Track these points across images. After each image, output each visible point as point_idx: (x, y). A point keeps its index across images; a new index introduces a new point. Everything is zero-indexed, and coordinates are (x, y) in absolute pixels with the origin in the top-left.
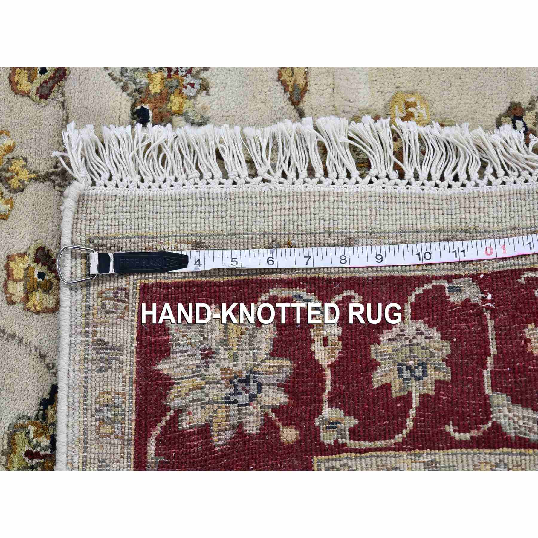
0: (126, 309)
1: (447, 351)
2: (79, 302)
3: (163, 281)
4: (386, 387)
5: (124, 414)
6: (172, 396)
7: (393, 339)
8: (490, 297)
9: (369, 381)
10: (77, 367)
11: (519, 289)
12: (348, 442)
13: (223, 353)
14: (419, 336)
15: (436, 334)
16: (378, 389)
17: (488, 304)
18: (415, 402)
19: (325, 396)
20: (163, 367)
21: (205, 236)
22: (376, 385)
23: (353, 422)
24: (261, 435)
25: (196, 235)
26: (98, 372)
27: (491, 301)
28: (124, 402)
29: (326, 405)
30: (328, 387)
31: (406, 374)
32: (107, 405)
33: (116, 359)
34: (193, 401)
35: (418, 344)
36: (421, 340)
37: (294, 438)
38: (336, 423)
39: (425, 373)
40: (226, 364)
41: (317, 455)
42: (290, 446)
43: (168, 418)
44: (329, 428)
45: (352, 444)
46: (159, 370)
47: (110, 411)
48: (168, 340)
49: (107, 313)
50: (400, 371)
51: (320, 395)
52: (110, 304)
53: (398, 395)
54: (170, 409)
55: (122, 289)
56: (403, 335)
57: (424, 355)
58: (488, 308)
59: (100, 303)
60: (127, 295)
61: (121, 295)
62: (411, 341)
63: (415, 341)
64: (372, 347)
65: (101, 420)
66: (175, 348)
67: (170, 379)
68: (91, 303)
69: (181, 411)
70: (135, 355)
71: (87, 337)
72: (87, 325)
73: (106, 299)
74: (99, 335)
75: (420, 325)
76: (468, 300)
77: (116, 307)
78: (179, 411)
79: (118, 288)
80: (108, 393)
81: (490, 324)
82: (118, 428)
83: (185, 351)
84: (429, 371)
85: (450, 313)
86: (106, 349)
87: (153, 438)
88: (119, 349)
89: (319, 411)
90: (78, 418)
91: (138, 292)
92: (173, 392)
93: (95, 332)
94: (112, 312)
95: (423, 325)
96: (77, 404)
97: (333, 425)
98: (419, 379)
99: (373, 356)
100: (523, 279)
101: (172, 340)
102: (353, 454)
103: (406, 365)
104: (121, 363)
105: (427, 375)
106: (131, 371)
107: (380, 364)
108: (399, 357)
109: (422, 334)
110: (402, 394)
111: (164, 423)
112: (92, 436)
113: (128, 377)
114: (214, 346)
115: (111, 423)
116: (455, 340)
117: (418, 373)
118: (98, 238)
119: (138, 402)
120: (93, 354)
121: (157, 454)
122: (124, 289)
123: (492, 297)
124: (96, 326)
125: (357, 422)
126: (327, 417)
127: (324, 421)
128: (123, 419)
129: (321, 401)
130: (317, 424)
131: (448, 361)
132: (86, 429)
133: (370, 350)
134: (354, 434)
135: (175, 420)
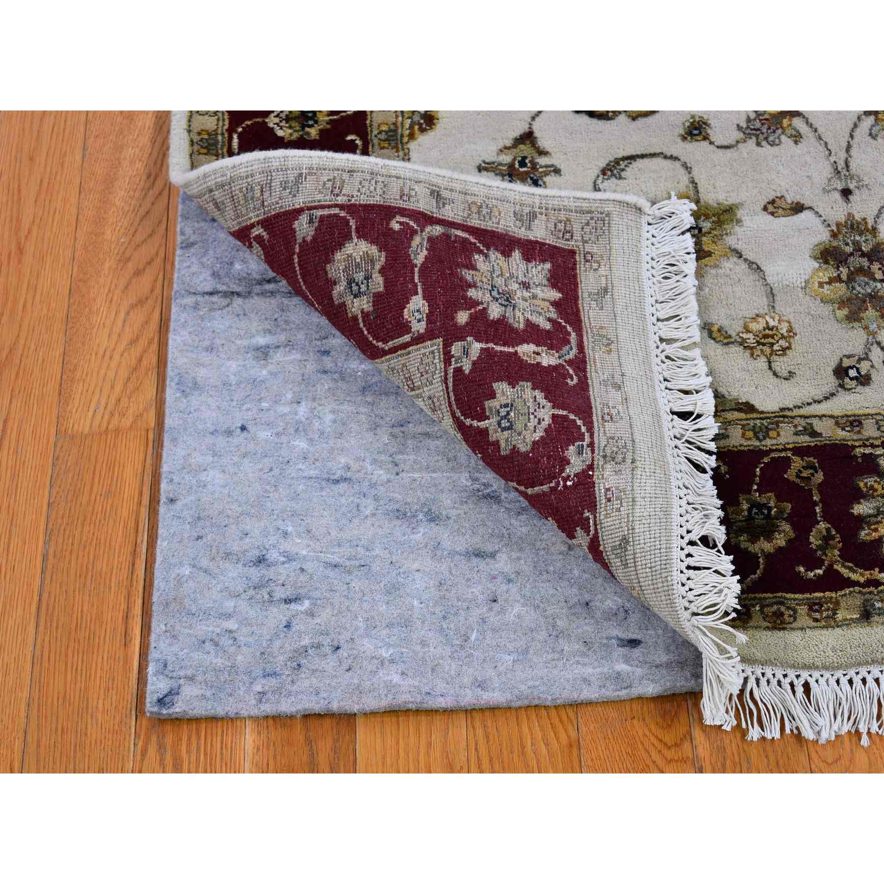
0: (559, 238)
1: (523, 448)
2: (564, 204)
3: (578, 266)
4: (492, 395)
5: (484, 221)
6: (496, 253)
7: (535, 401)
8: (569, 483)
9: (499, 379)
10: (517, 197)
11: (578, 511)
12: (453, 367)
13: (527, 294)
14: (536, 420)
15: (537, 436)
16: (492, 387)
17: (561, 483)
18: (482, 424)
19: (491, 345)
20: (517, 255)
21: (612, 295)
22: (495, 385)
23: (467, 369)
24: (465, 297)
25: (612, 289)
26: (514, 212)
27: (565, 486)
28: (493, 223)
29: (484, 346)
30: (498, 348)
31: (503, 412)
32: (491, 212)
33: (523, 225)
34: (493, 266)
35: (529, 419)
36: (533, 422)
37: (459, 321)
38: (467, 354)
39: (503, 429)
40: (519, 294)
41: (443, 341)
42: (453, 318)
43: (482, 248)
44: (464, 348)
45: (451, 371)
46: (515, 251)
47: (487, 213)
48: (535, 260)
49: (555, 224)
50: (506, 406)
51: (492, 341)
52: (561, 226)
53: (486, 406)
54: (487, 250)
55: (572, 236)
56: (539, 408)
57: (519, 426)
58: (558, 484)
59: (562, 219)
60: (567, 240)
61: (568, 236)
62: (533, 414)
63: (532, 417)
64: (529, 384)
65: (481, 207)
66: (530, 265)
67: (509, 257)
68: (562, 212)
69: (486, 257)
70: (526, 238)
71: (539, 208)
72: (547, 209)
73: (565, 223)
74: (539, 216)
75: (547, 421)
76: (568, 463)
77: (559, 231)
78: (486, 256)
79: (573, 234)
80: (500, 215)
81: (545, 488)
82: (475, 216)
83: (528, 272)
84: (506, 433)
85: (557, 446)
86: (530, 221)
87: (468, 236)
88: (529, 228)
89: (478, 340)
90: (483, 191)
91: (570, 248)
92: (499, 256)
93: (541, 214)
94: (555, 228)
95: (547, 423)
96: (492, 192)
97: (466, 352)
98: (499, 424)
99: (521, 383)
100: (588, 514)
101: (536, 264)
102: (443, 374)
103: (511, 410)
104: (520, 228)
105: (502, 431)
106: (515, 233)
107: (513, 387)
108: (519, 404)
109: (539, 423)
110: (487, 410)
111: (478, 245)
112: (470, 199)
113: (510, 229)
114: (532, 291)
115: (479, 212)
116: (531, 455)
117: (505, 423)
118: (609, 220)
119: (494, 232)
120: (527, 210)
121: (456, 236)
122: (572, 238)
123: (570, 486)
124: (546, 215)
125: (467, 372)
126: (473, 346)
127: (470, 344)
128: (481, 220)
129: (487, 342)
130: (469, 339)
131: (515, 450)
132: (475, 195)
133: (527, 381)
134: (458, 371)
135: (480, 252)
